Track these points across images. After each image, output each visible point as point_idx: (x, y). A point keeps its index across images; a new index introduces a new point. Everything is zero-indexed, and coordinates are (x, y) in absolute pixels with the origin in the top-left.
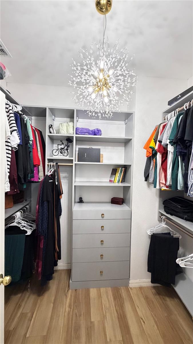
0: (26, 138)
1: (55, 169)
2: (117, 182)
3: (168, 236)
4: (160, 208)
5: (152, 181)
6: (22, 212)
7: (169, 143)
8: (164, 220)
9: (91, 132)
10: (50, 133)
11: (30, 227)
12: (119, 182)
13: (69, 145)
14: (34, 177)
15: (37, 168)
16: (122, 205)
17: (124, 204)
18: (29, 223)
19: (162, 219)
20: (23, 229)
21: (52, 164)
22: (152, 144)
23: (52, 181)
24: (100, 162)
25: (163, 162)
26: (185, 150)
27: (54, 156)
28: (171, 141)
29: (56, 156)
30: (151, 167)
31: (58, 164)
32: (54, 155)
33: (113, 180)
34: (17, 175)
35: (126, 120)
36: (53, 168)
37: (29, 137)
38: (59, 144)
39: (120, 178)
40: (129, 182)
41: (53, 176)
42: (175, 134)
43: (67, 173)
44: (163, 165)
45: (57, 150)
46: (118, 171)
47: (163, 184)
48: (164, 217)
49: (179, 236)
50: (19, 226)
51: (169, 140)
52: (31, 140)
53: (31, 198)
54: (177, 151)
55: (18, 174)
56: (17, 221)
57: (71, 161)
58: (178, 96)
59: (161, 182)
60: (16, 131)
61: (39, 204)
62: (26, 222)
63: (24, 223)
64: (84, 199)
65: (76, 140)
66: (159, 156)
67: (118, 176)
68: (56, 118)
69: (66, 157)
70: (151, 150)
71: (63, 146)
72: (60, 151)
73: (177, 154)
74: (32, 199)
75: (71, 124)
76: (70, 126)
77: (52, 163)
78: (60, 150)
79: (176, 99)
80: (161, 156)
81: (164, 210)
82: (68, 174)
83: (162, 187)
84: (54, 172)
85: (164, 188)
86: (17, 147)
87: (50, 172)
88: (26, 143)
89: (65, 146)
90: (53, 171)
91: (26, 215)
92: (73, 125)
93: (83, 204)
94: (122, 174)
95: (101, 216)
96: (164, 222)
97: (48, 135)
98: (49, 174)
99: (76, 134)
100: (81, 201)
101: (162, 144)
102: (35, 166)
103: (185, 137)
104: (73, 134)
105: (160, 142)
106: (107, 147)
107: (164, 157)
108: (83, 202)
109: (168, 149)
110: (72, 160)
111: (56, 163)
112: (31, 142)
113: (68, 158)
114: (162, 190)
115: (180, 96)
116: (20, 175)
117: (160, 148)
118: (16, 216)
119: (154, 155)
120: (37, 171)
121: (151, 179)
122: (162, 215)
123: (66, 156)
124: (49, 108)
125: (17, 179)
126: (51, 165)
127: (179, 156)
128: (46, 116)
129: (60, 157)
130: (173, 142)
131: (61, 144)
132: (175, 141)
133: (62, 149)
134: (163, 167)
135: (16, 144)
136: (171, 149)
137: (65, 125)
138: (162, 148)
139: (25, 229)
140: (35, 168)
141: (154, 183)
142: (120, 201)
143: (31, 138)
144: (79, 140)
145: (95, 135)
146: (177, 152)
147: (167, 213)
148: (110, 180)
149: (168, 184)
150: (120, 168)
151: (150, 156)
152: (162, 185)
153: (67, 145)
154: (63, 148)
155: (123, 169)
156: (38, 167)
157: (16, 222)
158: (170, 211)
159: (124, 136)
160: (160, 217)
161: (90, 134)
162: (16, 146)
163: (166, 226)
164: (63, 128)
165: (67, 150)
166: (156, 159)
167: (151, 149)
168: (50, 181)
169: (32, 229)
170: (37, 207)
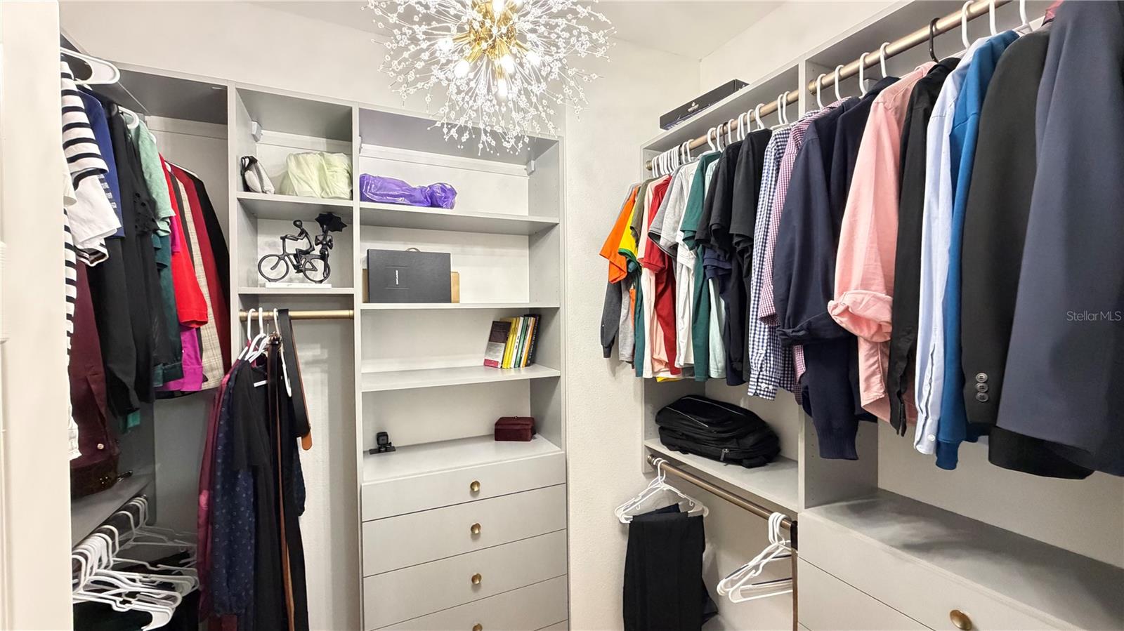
0: (140, 210)
1: (278, 333)
2: (512, 366)
3: (673, 516)
4: (647, 436)
5: (627, 356)
6: (111, 534)
7: (684, 240)
8: (661, 469)
9: (419, 196)
10: (247, 188)
11: (165, 593)
12: (517, 364)
13: (330, 241)
14: (182, 377)
15: (193, 336)
16: (532, 440)
17: (536, 436)
18: (154, 577)
19: (656, 467)
20: (127, 608)
21: (261, 314)
22: (627, 243)
23: (264, 382)
24: (449, 301)
25: (659, 294)
26: (726, 261)
27: (269, 285)
28: (690, 234)
29: (275, 280)
30: (624, 312)
31: (291, 314)
32: (270, 280)
33: (500, 362)
34: (102, 375)
35: (533, 162)
36: (265, 332)
37: (153, 204)
38: (289, 234)
39: (522, 351)
40: (555, 362)
41: (269, 365)
42: (697, 214)
43: (322, 347)
44: (659, 307)
45: (280, 258)
46: (516, 330)
47: (660, 361)
48: (660, 462)
49: (703, 510)
50: (106, 597)
51: (682, 234)
52: (163, 219)
53: (154, 464)
54: (705, 264)
55: (108, 372)
56: (88, 577)
57: (347, 301)
58: (689, 105)
59: (656, 356)
60: (96, 178)
61: (211, 488)
62: (137, 576)
63: (125, 581)
64: (394, 440)
65: (362, 223)
66: (647, 281)
67: (517, 343)
68: (263, 131)
69: (319, 285)
70: (622, 262)
71: (303, 244)
72: (295, 263)
73: (705, 273)
74: (158, 466)
75: (339, 160)
76: (333, 169)
77: (261, 309)
78: (292, 257)
79: (683, 112)
80: (653, 279)
81: (659, 439)
82: (326, 351)
83: (659, 372)
84: (274, 345)
85: (665, 375)
86: (104, 251)
87: (256, 349)
88: (140, 229)
89: (313, 243)
90: (266, 341)
91: (131, 543)
92: (346, 167)
93: (392, 457)
94: (529, 337)
95: (469, 489)
96: (662, 475)
97: (239, 199)
98: (252, 356)
99: (363, 198)
100: (383, 445)
101: (662, 242)
102: (185, 327)
103: (733, 226)
104: (352, 198)
105: (654, 237)
106: (468, 249)
107: (662, 283)
108: (393, 449)
109: (679, 259)
110: (352, 296)
111: (279, 311)
112: (163, 226)
113: (327, 288)
114: (659, 380)
115: (695, 106)
116: (120, 376)
117: (650, 254)
118: (86, 558)
119: (633, 276)
120: (194, 347)
121: (625, 350)
122: (655, 454)
123: (321, 282)
124: (238, 90)
125: (104, 396)
126: (255, 321)
127: (710, 280)
128: (225, 121)
129: (296, 285)
130: (696, 238)
131: (296, 235)
132: (703, 237)
133: (299, 254)
134: (661, 312)
135: (101, 235)
136: (686, 258)
137: (313, 161)
138: (657, 256)
139: (136, 605)
140: (185, 337)
141: (636, 361)
142: (526, 427)
143: (166, 208)
144: (373, 222)
145: (433, 205)
146: (705, 267)
147: (672, 447)
148: (485, 360)
149: (680, 362)
150: (522, 319)
151: (620, 281)
152: (658, 367)
153: (321, 238)
154: (307, 252)
155: (531, 321)
156: (198, 330)
157: (86, 586)
158: (679, 442)
159: (526, 214)
160: (650, 462)
161: (415, 202)
162: (97, 245)
163: (668, 487)
164: (303, 173)
165: (323, 257)
166: (639, 289)
167: (624, 257)
168: (256, 385)
169: (173, 599)
170: (203, 499)
